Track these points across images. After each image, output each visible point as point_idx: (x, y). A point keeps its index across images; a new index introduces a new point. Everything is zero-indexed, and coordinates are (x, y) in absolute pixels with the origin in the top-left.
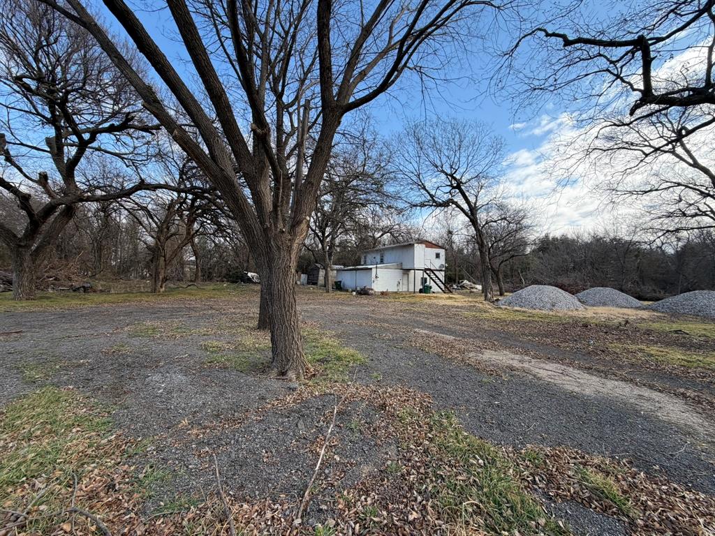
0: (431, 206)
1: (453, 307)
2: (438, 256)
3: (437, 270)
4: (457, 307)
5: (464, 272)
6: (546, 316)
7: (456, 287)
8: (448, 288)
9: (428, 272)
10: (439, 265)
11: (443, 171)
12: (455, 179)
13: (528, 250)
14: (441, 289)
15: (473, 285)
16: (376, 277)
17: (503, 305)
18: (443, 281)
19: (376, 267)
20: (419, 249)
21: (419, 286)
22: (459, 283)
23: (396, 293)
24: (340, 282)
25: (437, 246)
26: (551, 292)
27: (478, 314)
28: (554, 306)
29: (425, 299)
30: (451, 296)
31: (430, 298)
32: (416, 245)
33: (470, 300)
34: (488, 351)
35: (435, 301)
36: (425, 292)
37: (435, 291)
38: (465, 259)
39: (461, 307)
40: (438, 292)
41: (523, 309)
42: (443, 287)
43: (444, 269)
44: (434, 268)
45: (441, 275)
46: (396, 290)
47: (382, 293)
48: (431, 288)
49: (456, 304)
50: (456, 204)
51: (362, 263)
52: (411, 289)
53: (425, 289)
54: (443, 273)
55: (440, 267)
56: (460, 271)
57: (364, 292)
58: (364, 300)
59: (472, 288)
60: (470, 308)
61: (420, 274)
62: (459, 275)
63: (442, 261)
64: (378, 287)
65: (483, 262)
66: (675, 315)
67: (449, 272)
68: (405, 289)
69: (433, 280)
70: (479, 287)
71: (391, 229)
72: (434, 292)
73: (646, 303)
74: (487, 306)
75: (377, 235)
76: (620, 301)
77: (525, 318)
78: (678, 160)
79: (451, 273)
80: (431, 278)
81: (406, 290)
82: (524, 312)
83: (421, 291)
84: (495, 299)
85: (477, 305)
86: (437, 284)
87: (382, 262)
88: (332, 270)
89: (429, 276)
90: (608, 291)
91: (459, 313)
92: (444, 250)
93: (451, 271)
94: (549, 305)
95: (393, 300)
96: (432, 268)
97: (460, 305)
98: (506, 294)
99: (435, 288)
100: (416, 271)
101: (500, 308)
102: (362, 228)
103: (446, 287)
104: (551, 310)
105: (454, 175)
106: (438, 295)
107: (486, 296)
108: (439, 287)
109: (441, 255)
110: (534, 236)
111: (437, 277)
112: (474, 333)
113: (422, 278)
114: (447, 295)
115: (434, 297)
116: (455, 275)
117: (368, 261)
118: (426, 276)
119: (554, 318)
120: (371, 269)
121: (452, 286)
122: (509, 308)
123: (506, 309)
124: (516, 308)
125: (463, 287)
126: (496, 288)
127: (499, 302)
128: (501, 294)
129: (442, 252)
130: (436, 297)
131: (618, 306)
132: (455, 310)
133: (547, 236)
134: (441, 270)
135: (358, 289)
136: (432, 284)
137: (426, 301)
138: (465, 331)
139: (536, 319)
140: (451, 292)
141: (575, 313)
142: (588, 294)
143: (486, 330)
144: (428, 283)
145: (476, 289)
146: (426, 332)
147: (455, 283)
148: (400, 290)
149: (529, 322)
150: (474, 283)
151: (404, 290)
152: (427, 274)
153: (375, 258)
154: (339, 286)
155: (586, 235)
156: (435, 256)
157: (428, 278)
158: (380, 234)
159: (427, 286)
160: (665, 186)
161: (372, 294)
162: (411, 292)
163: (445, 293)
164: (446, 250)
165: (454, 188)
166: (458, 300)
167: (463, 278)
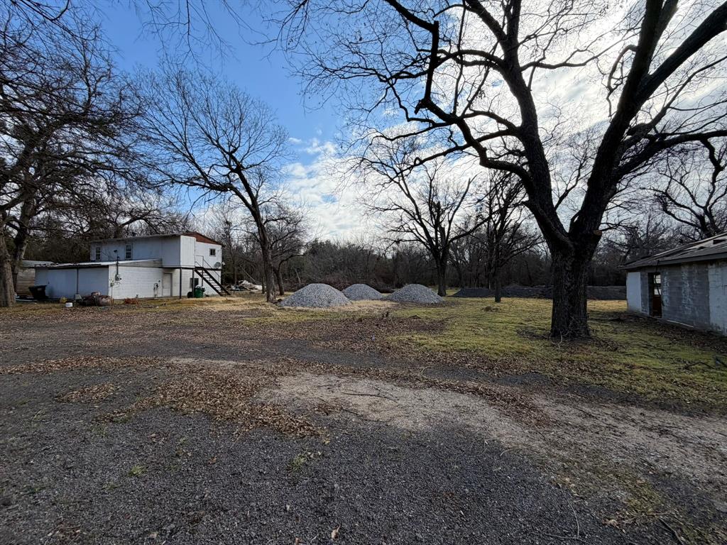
0: (204, 186)
1: (231, 312)
2: (213, 252)
3: (212, 269)
4: (237, 312)
5: (243, 272)
6: (326, 314)
7: (234, 288)
8: (225, 290)
9: (200, 271)
10: (215, 263)
11: (219, 146)
12: (235, 159)
13: (302, 252)
14: (217, 291)
15: (253, 286)
16: (117, 279)
17: (286, 305)
18: (220, 283)
19: (117, 265)
20: (186, 243)
21: (187, 289)
22: (238, 284)
23: (152, 299)
24: (44, 287)
25: (212, 241)
26: (326, 289)
27: (262, 319)
28: (329, 302)
29: (196, 306)
30: (229, 298)
31: (201, 303)
32: (182, 237)
33: (252, 302)
34: (285, 379)
35: (209, 307)
36: (196, 296)
37: (209, 294)
38: (245, 258)
39: (242, 312)
40: (213, 295)
41: (305, 308)
42: (218, 288)
43: (220, 268)
44: (209, 267)
45: (217, 275)
46: (152, 296)
47: (127, 302)
48: (203, 290)
49: (235, 308)
50: (235, 190)
51: (92, 258)
52: (176, 293)
53: (196, 292)
54: (219, 273)
55: (216, 265)
56: (239, 270)
57: (91, 302)
58: (88, 315)
59: (252, 289)
60: (252, 313)
61: (188, 275)
62: (238, 275)
63: (218, 258)
64: (118, 292)
65: (266, 259)
66: (402, 303)
67: (227, 272)
68: (167, 293)
69: (207, 281)
70: (260, 287)
71: (147, 214)
72: (207, 296)
73: (385, 295)
74: (271, 308)
75: (122, 220)
76: (371, 295)
77: (309, 318)
78: (401, 190)
79: (228, 273)
80: (204, 279)
81: (169, 294)
82: (306, 311)
83: (190, 295)
84: (277, 299)
85: (260, 307)
86: (212, 286)
87: (128, 257)
88: (24, 268)
89: (201, 276)
90: (363, 287)
91: (240, 320)
92: (220, 246)
93: (229, 271)
94: (326, 303)
95: (144, 310)
96: (206, 267)
97: (240, 309)
98: (285, 293)
99: (209, 290)
100: (183, 270)
101: (284, 309)
102: (90, 205)
103: (222, 289)
104: (328, 306)
105: (234, 154)
106: (213, 299)
107: (268, 297)
108: (215, 289)
109: (216, 252)
110: (307, 239)
111: (211, 277)
112: (260, 348)
113: (192, 279)
114: (224, 299)
115: (207, 301)
116: (234, 275)
117: (103, 256)
118: (196, 276)
119: (333, 315)
120: (107, 266)
121: (230, 287)
122: (291, 308)
123: (289, 309)
124: (299, 308)
125: (242, 288)
126: (277, 287)
127: (282, 302)
128: (281, 294)
129: (218, 248)
130: (210, 302)
131: (370, 298)
132: (234, 316)
133: (316, 241)
134: (217, 270)
135: (79, 297)
136: (206, 285)
137: (197, 307)
138: (249, 347)
139: (319, 318)
140: (229, 294)
141: (346, 308)
142: (351, 290)
143: (275, 341)
144: (200, 285)
145: (256, 289)
146: (189, 361)
147: (233, 283)
148: (159, 296)
149: (315, 322)
150: (254, 283)
151: (165, 294)
152: (199, 274)
153: (115, 251)
154: (39, 294)
155: (342, 242)
156: (209, 253)
157: (200, 279)
158: (128, 219)
159: (199, 289)
160: (395, 207)
161: (106, 304)
162: (175, 298)
163: (221, 295)
164: (223, 246)
165: (232, 171)
166: (237, 304)
167: (242, 279)
